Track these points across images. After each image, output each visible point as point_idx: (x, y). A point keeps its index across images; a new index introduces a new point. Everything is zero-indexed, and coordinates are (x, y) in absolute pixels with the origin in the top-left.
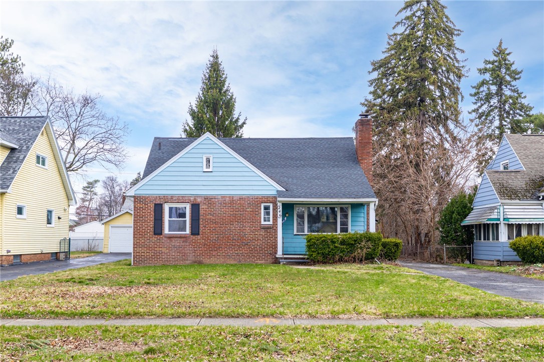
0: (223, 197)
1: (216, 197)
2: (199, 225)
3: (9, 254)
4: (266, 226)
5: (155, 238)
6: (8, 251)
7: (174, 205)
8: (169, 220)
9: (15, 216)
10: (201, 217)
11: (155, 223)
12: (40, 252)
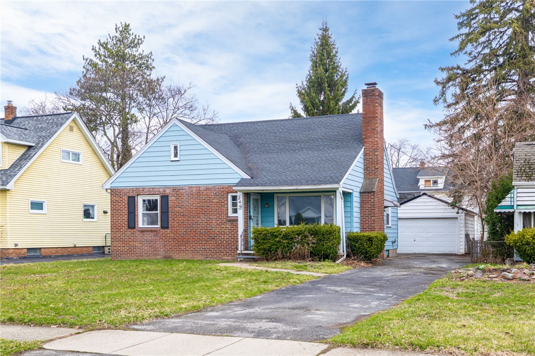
0: (190, 187)
1: (184, 188)
2: (168, 217)
3: (17, 247)
4: (232, 218)
5: (129, 232)
6: (16, 245)
7: (147, 198)
8: (143, 213)
9: (28, 211)
10: (170, 209)
11: (128, 216)
12: (73, 246)
